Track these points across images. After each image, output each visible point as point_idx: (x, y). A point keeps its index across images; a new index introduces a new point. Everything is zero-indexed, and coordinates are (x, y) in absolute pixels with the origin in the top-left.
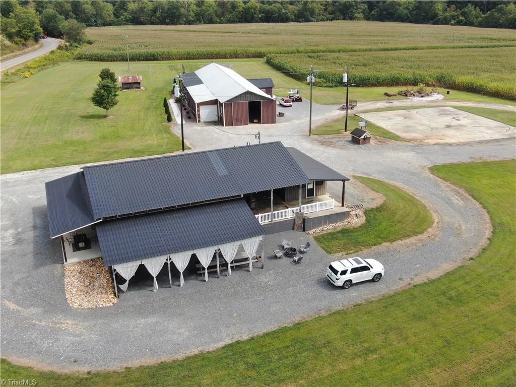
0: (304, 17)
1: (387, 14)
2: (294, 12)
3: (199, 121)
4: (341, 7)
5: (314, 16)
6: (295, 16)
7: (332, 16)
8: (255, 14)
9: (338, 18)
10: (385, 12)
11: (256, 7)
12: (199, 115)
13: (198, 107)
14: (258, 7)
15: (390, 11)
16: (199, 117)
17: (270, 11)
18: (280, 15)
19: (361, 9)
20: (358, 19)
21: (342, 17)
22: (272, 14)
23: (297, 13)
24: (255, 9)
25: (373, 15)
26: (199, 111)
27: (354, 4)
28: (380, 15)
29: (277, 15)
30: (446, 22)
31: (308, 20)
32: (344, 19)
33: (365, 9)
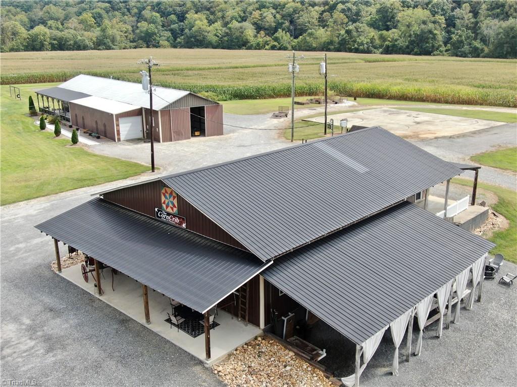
0: (105, 44)
1: (195, 41)
2: (92, 39)
3: (119, 140)
4: (143, 35)
5: (116, 44)
6: (94, 44)
7: (135, 44)
8: (45, 41)
9: (141, 46)
10: (193, 39)
11: (46, 33)
12: (118, 131)
13: (117, 120)
14: (48, 33)
15: (198, 38)
16: (119, 134)
17: (63, 37)
18: (75, 43)
19: (165, 36)
20: (164, 47)
21: (145, 45)
22: (66, 41)
23: (96, 41)
24: (45, 36)
25: (180, 43)
26: (118, 125)
27: (157, 32)
28: (187, 43)
29: (72, 42)
30: (259, 47)
31: (109, 48)
32: (148, 47)
33: (170, 37)
